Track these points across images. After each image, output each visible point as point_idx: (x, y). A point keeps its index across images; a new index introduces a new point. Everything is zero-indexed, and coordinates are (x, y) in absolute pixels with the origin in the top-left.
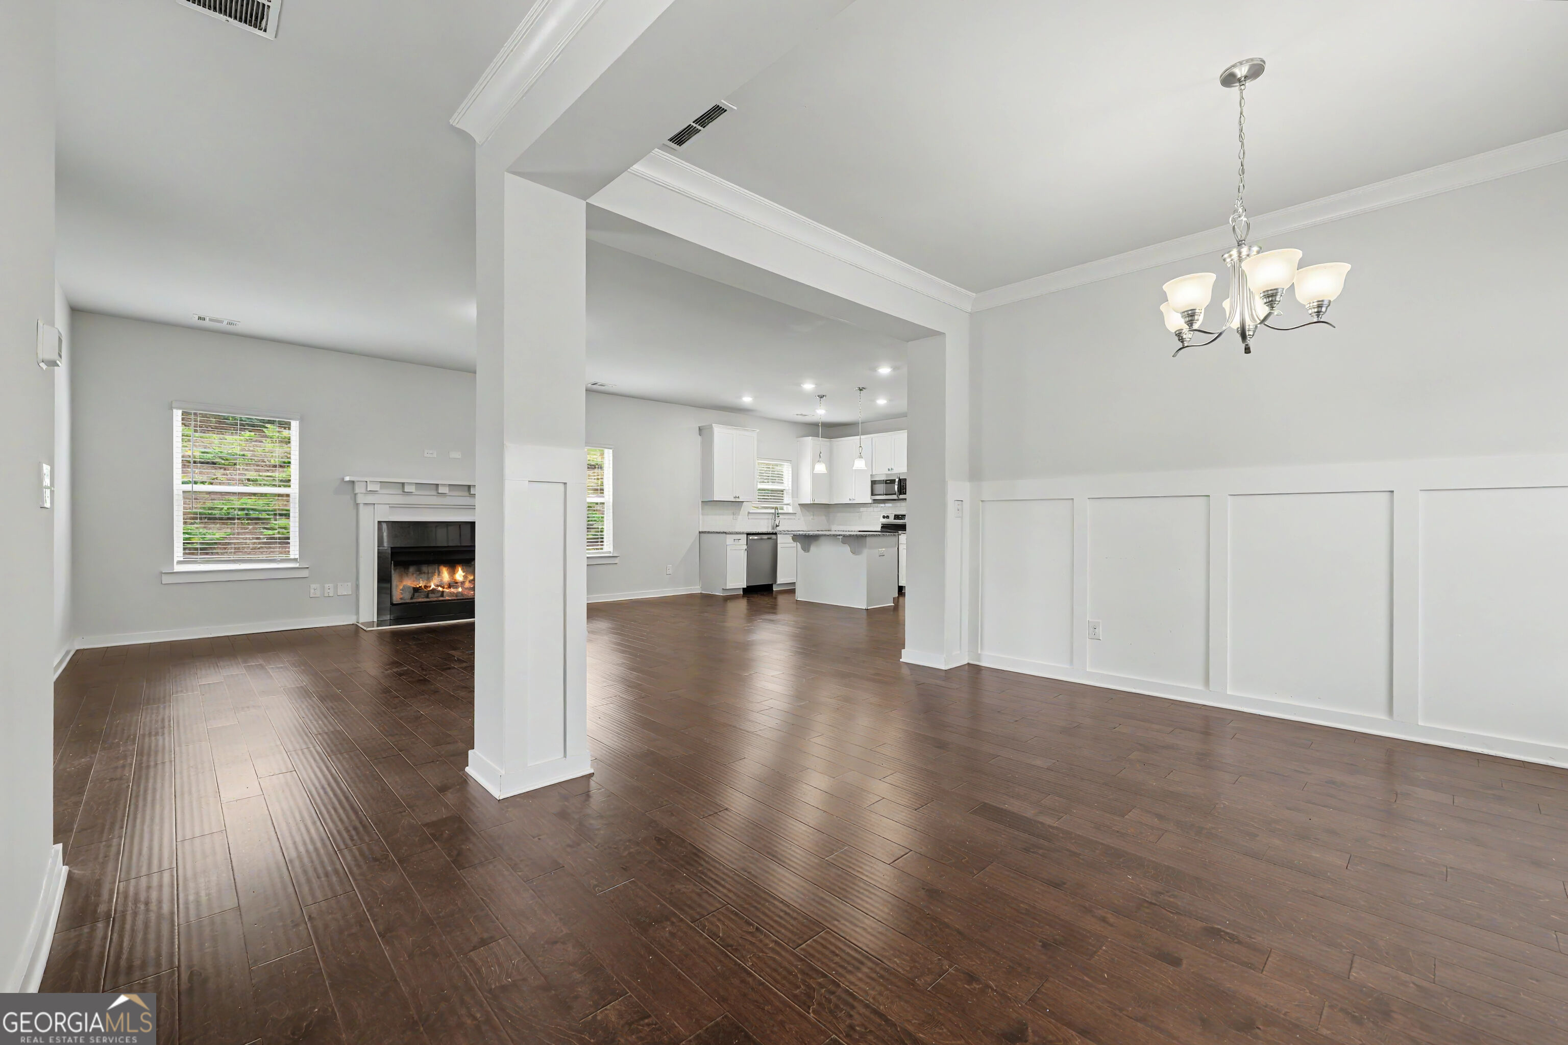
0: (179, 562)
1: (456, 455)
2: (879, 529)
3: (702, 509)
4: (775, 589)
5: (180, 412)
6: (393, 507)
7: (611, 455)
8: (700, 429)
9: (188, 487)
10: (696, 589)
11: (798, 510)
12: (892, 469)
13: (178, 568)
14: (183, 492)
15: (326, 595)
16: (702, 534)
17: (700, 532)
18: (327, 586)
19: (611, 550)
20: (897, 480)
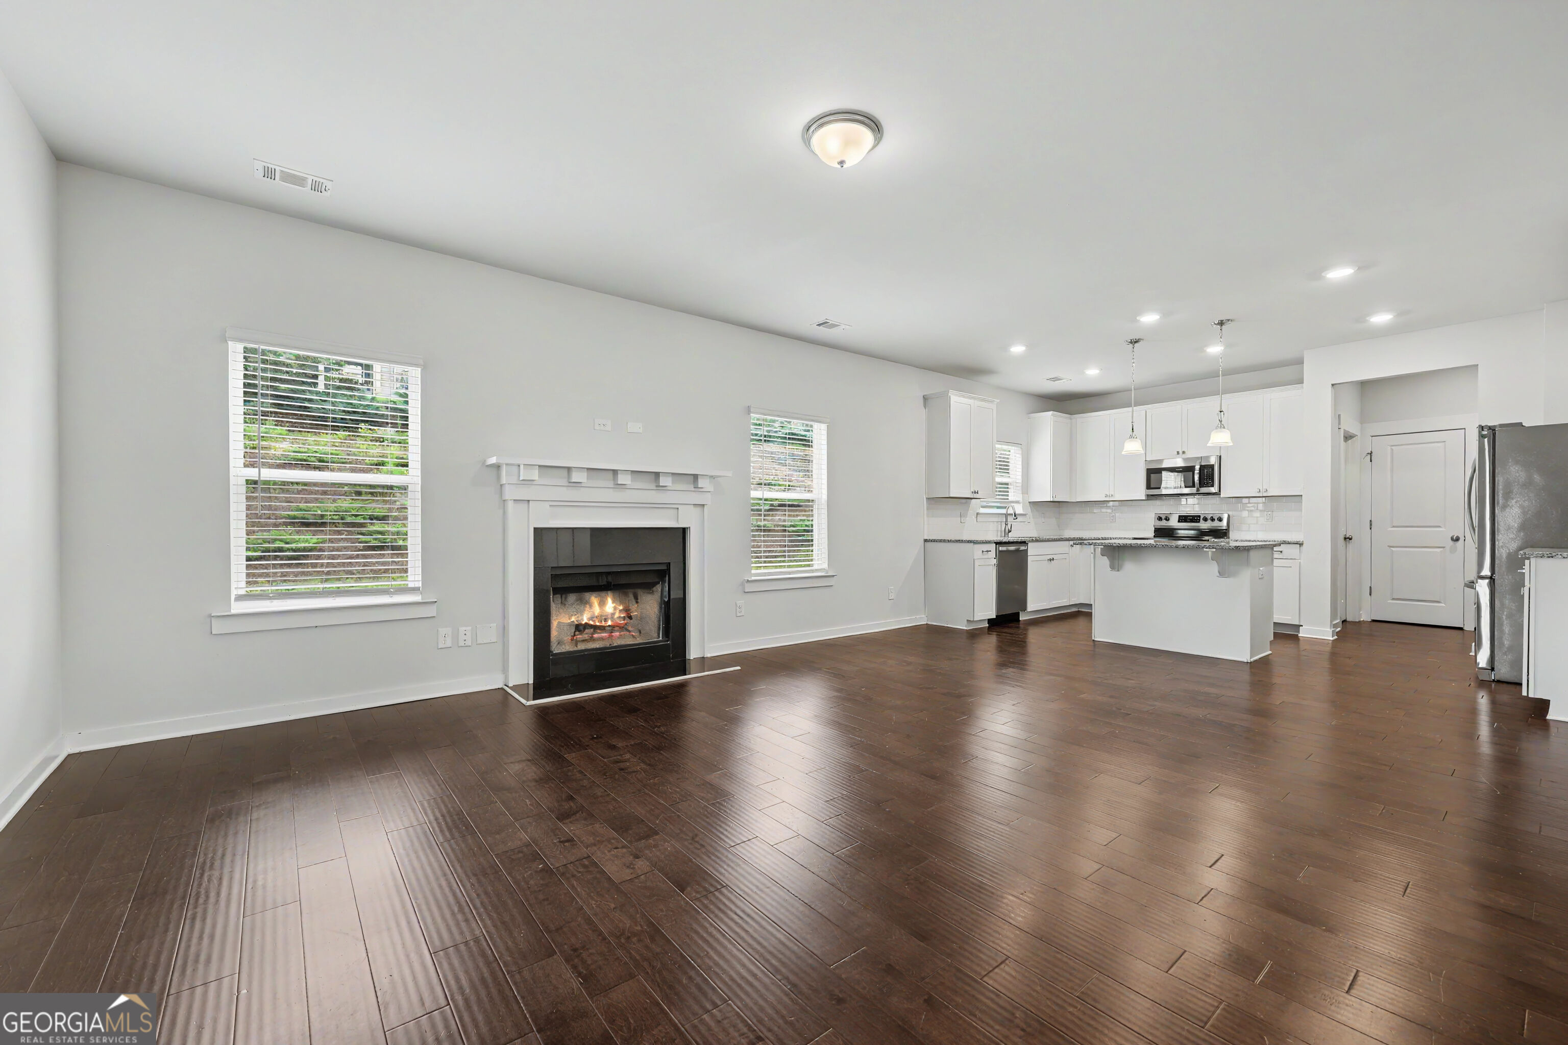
0: (239, 598)
1: (635, 427)
2: (1152, 534)
3: (928, 509)
4: (1023, 617)
5: (240, 347)
6: (557, 504)
7: (825, 432)
8: (925, 399)
9: (252, 473)
10: (921, 619)
11: (1029, 510)
12: (1184, 452)
13: (237, 608)
14: (247, 480)
15: (462, 643)
16: (928, 544)
17: (926, 541)
18: (462, 629)
19: (825, 566)
20: (1197, 467)
